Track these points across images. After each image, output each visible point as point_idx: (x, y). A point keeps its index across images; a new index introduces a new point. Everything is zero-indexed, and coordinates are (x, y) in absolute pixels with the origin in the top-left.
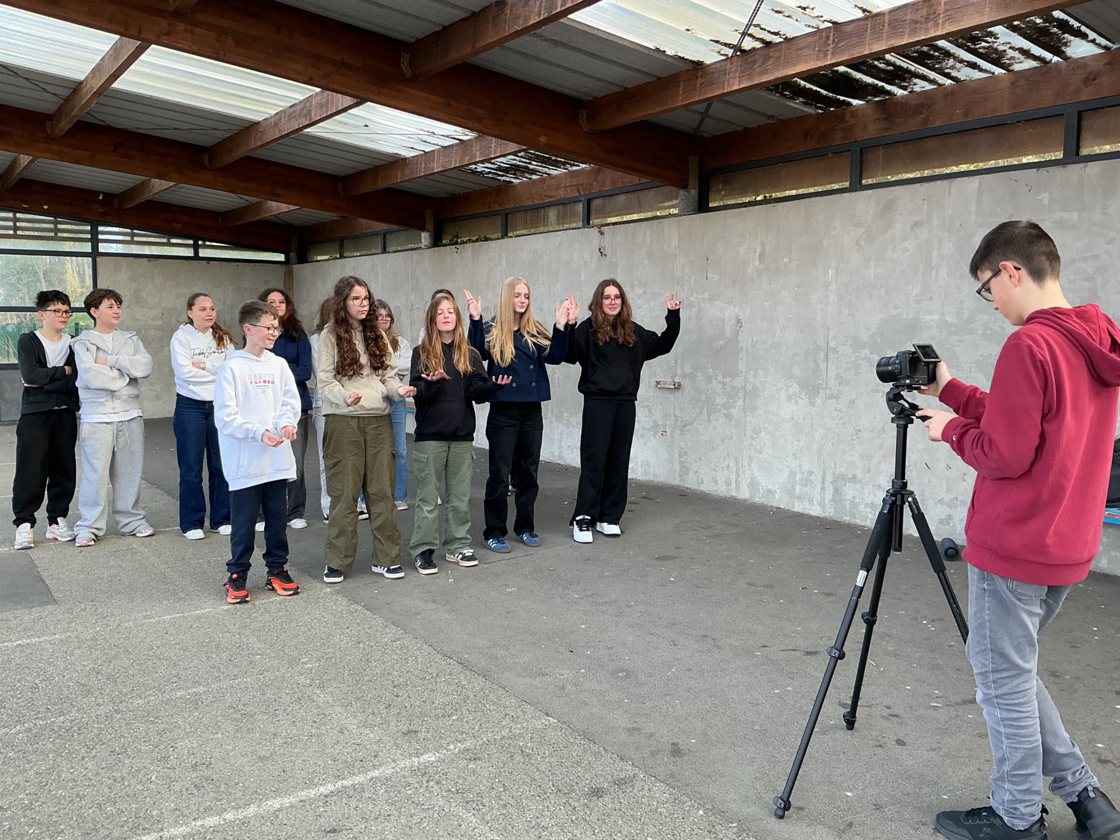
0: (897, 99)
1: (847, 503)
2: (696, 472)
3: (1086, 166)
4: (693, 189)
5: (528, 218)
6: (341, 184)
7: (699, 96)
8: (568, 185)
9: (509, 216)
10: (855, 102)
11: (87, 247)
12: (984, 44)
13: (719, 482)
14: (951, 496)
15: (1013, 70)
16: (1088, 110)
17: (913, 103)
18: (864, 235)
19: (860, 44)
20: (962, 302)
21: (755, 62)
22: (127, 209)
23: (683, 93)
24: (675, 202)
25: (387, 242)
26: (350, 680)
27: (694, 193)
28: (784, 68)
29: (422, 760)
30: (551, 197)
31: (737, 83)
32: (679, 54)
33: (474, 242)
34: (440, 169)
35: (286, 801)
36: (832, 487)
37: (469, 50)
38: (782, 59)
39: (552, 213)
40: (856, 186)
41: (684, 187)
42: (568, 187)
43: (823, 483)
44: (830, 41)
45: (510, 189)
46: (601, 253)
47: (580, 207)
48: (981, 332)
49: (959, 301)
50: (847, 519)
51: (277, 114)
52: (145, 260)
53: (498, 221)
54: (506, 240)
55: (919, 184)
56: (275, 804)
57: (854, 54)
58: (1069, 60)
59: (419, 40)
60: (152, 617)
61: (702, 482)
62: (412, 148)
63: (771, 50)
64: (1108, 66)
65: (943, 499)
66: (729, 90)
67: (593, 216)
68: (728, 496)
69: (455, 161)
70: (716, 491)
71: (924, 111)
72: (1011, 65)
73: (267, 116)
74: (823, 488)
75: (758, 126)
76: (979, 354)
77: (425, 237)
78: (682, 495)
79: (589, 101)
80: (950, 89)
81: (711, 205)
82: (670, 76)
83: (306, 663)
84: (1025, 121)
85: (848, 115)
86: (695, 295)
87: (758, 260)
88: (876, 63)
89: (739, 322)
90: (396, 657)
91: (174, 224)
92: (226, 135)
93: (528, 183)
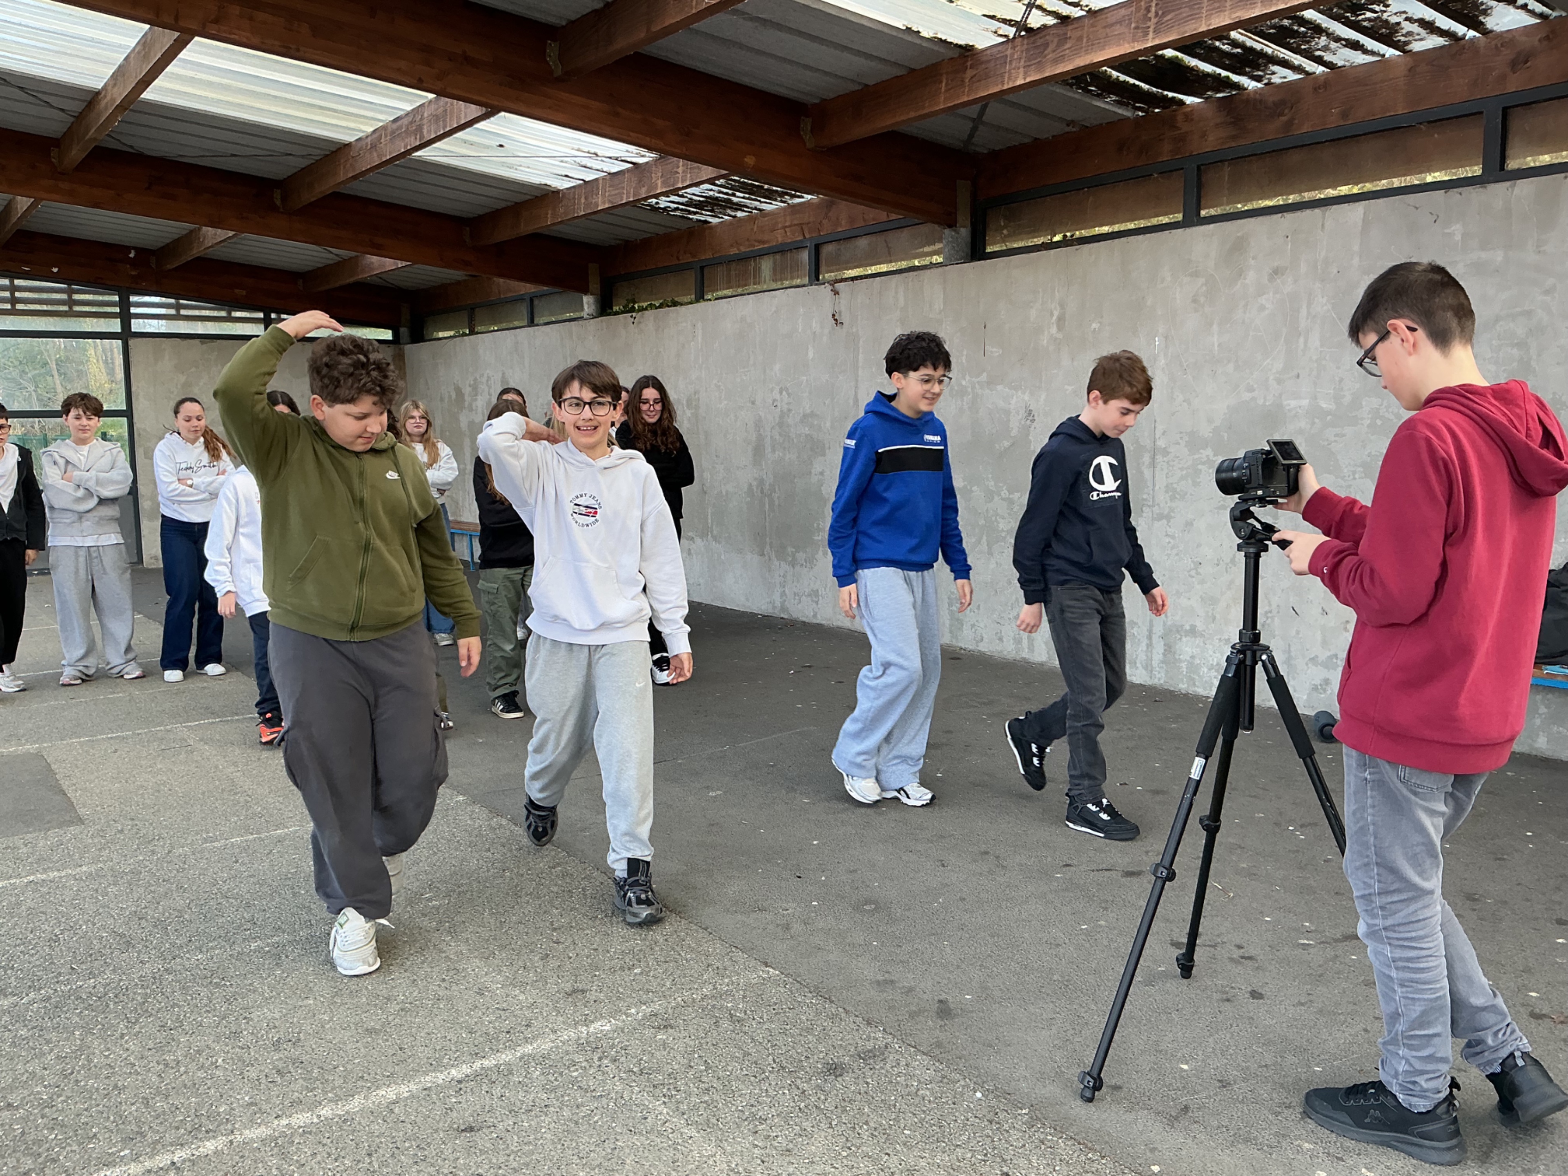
0: (1249, 94)
1: (1184, 665)
2: (973, 626)
3: (1515, 185)
4: (964, 227)
5: (733, 273)
6: (468, 229)
7: (968, 96)
8: (787, 224)
9: (706, 271)
10: (1189, 100)
11: (115, 326)
12: (1369, 15)
13: (1004, 639)
14: (1329, 654)
15: (1411, 51)
16: (1517, 106)
17: (1271, 99)
18: (1204, 288)
19: (1192, 17)
20: (1341, 380)
21: (1046, 45)
22: (170, 270)
23: (946, 91)
24: (938, 246)
25: (535, 311)
26: (492, 921)
27: (964, 232)
28: (1087, 52)
29: (592, 1029)
30: (764, 242)
31: (1021, 76)
32: (939, 36)
33: (657, 308)
34: (607, 206)
35: (404, 1090)
36: (1162, 643)
37: (642, 35)
38: (1085, 40)
39: (766, 265)
40: (1192, 219)
41: (951, 224)
42: (786, 227)
43: (1150, 637)
44: (1152, 14)
45: (707, 232)
46: (836, 320)
47: (805, 256)
48: (1369, 422)
49: (1337, 379)
50: (1183, 687)
51: (374, 131)
52: (197, 341)
53: (691, 277)
54: (702, 305)
55: (1280, 215)
56: (389, 1093)
57: (1186, 32)
58: (1491, 35)
59: (572, 23)
60: (217, 840)
61: (982, 640)
62: (567, 176)
63: (1070, 27)
64: (1545, 43)
65: (1317, 656)
66: (1011, 85)
67: (823, 268)
68: (1018, 658)
69: (628, 193)
70: (1001, 652)
71: (1286, 111)
72: (1407, 43)
73: (361, 135)
74: (1150, 645)
75: (1053, 136)
76: (1366, 453)
77: (588, 303)
78: (952, 659)
79: (816, 104)
80: (1323, 78)
81: (989, 249)
82: (927, 67)
83: (430, 900)
84: (1429, 122)
85: (1180, 118)
86: (968, 377)
87: (1055, 326)
88: (1217, 43)
89: (1030, 414)
90: (555, 889)
91: (237, 291)
92: (305, 163)
93: (731, 223)
